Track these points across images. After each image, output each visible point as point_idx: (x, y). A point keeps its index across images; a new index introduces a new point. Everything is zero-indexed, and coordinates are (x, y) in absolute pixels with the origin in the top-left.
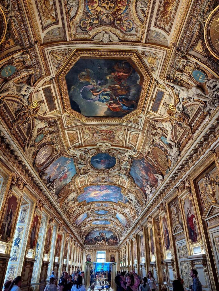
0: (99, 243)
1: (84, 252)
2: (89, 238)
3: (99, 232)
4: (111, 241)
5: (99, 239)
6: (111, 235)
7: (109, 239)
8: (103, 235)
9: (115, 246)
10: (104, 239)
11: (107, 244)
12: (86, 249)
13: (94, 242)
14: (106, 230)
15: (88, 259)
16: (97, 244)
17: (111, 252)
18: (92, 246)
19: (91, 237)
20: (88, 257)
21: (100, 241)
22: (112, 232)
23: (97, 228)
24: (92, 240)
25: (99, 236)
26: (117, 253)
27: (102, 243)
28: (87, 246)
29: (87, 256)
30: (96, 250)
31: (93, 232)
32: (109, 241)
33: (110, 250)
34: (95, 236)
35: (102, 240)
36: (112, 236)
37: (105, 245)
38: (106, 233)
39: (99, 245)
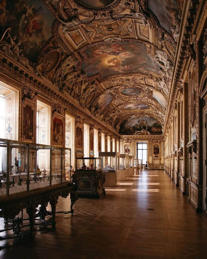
0: (139, 133)
1: (121, 143)
2: (126, 127)
3: (138, 120)
4: (154, 129)
5: (138, 127)
6: (153, 123)
7: (152, 128)
8: (143, 123)
9: (159, 136)
10: (144, 128)
11: (149, 133)
12: (123, 140)
13: (133, 131)
14: (146, 117)
15: (126, 149)
16: (137, 133)
17: (154, 142)
18: (130, 136)
19: (128, 126)
20: (126, 148)
21: (141, 130)
22: (155, 119)
23: (133, 114)
24: (130, 129)
25: (139, 124)
26: (162, 143)
27: (142, 133)
28: (124, 136)
29: (125, 146)
30: (135, 140)
31: (129, 120)
32: (152, 130)
33: (153, 140)
34: (134, 125)
35: (142, 129)
36: (155, 123)
37: (146, 135)
38: (147, 121)
39: (139, 135)
